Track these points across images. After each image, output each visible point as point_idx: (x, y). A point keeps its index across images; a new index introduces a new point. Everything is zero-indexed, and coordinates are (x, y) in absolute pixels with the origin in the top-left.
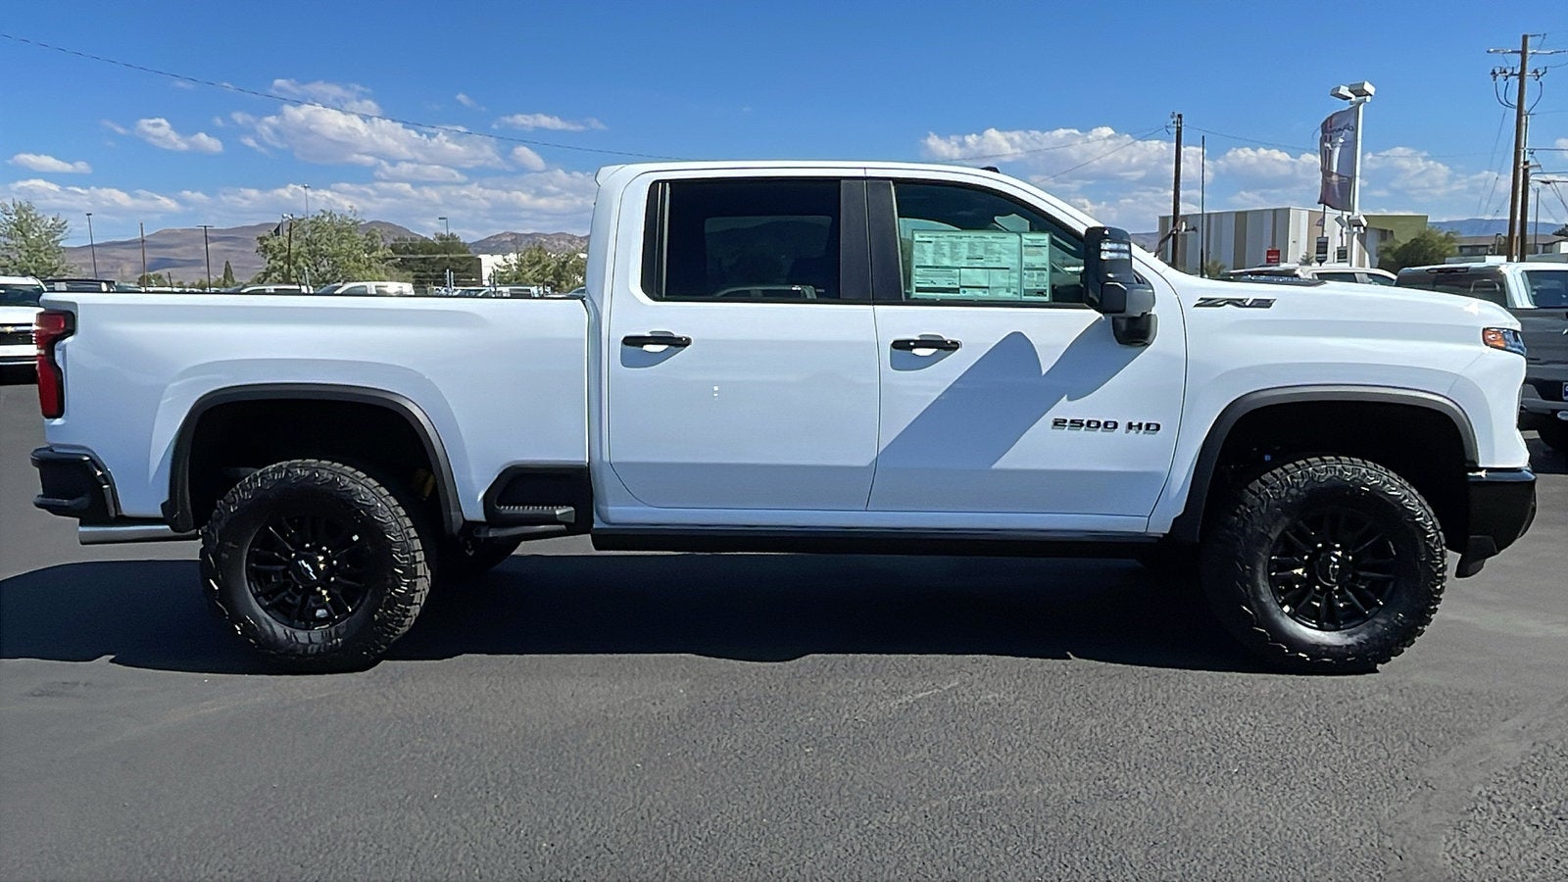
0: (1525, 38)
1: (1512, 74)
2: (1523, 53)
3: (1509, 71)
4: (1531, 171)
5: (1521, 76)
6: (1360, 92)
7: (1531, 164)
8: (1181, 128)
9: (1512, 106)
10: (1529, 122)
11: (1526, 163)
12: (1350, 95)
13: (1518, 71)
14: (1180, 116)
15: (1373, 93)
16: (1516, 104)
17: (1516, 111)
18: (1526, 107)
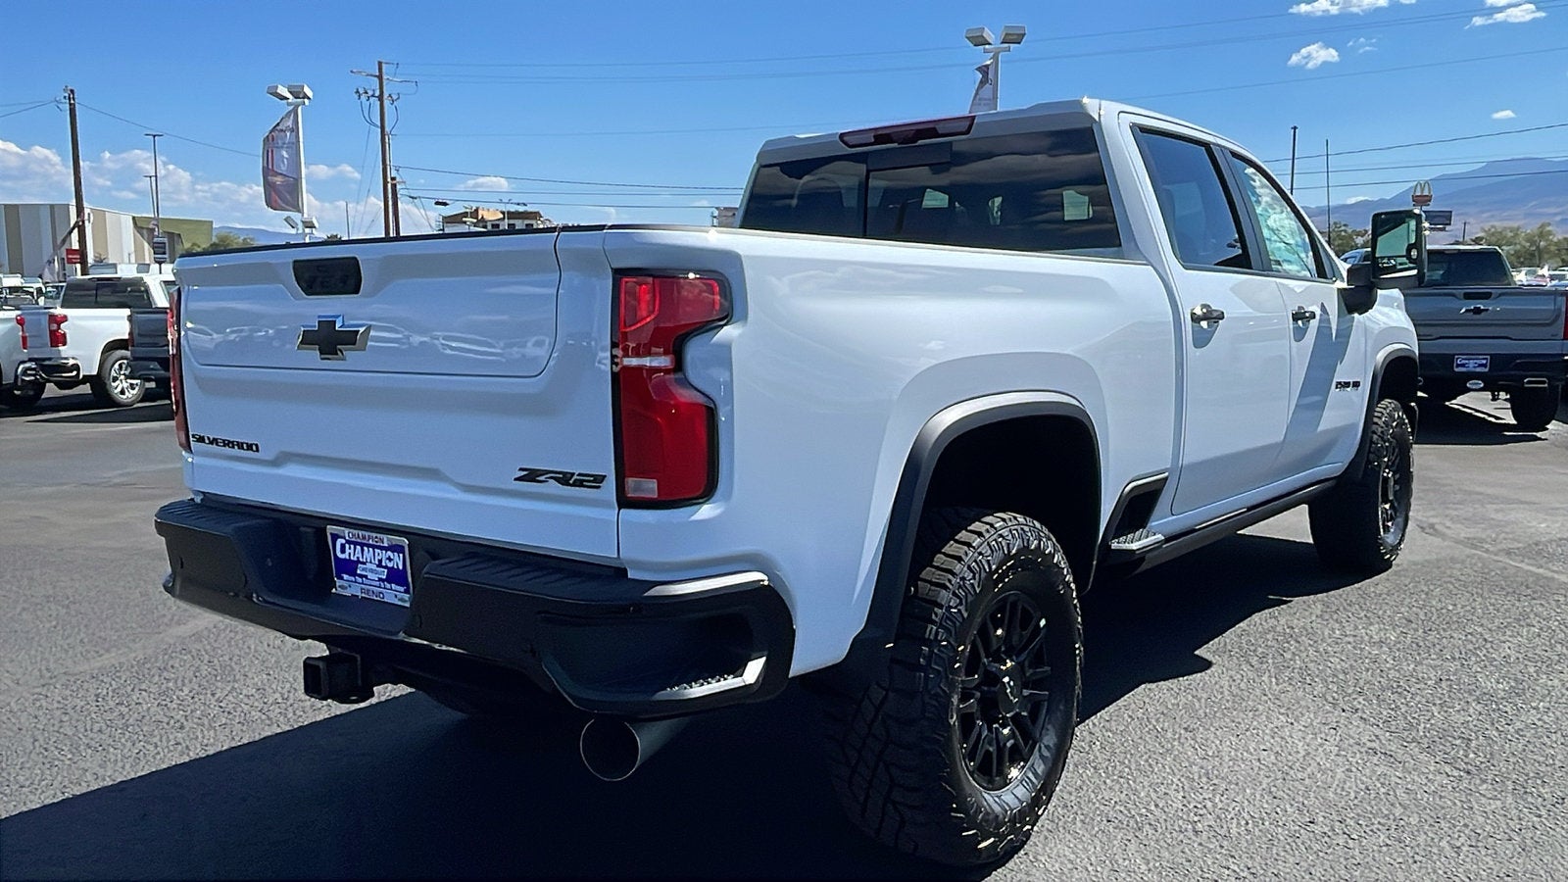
0: (380, 64)
1: (373, 96)
2: (380, 77)
3: (370, 93)
4: (398, 187)
5: (381, 98)
6: (298, 94)
7: (398, 180)
8: (74, 104)
9: (376, 126)
10: (391, 141)
11: (393, 179)
12: (289, 95)
13: (377, 93)
14: (72, 91)
15: (311, 97)
16: (379, 124)
17: (379, 130)
18: (387, 129)
